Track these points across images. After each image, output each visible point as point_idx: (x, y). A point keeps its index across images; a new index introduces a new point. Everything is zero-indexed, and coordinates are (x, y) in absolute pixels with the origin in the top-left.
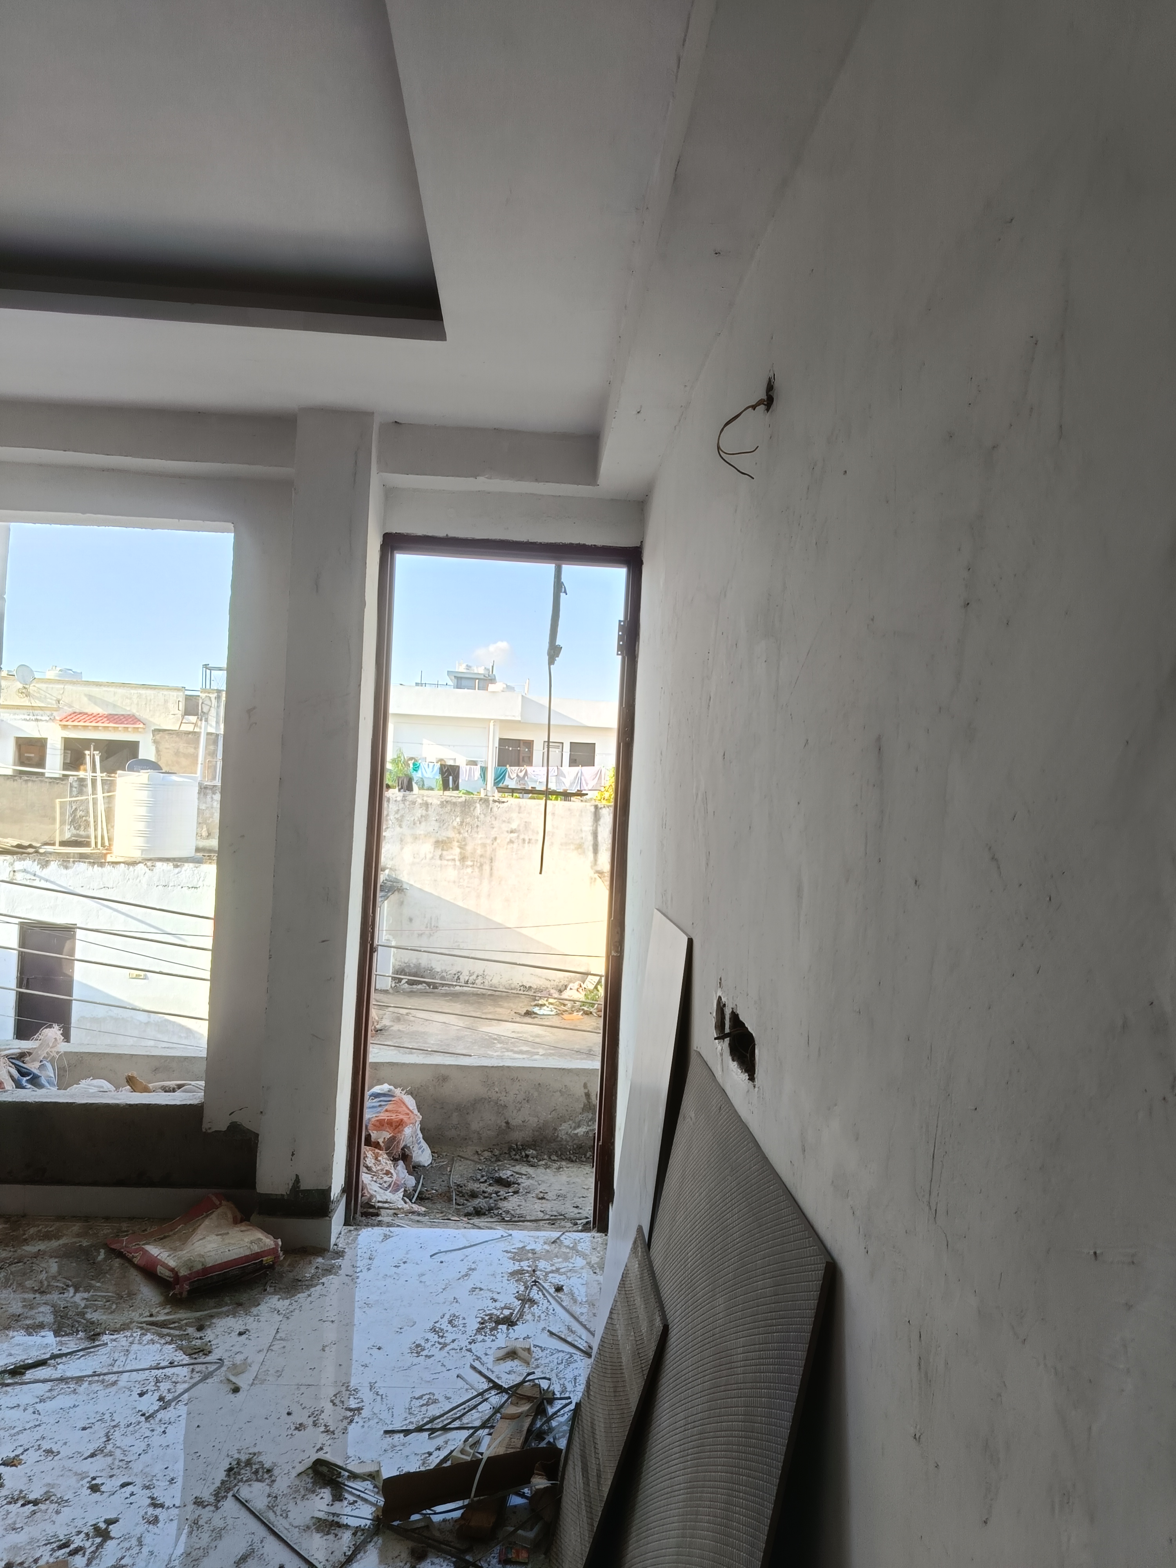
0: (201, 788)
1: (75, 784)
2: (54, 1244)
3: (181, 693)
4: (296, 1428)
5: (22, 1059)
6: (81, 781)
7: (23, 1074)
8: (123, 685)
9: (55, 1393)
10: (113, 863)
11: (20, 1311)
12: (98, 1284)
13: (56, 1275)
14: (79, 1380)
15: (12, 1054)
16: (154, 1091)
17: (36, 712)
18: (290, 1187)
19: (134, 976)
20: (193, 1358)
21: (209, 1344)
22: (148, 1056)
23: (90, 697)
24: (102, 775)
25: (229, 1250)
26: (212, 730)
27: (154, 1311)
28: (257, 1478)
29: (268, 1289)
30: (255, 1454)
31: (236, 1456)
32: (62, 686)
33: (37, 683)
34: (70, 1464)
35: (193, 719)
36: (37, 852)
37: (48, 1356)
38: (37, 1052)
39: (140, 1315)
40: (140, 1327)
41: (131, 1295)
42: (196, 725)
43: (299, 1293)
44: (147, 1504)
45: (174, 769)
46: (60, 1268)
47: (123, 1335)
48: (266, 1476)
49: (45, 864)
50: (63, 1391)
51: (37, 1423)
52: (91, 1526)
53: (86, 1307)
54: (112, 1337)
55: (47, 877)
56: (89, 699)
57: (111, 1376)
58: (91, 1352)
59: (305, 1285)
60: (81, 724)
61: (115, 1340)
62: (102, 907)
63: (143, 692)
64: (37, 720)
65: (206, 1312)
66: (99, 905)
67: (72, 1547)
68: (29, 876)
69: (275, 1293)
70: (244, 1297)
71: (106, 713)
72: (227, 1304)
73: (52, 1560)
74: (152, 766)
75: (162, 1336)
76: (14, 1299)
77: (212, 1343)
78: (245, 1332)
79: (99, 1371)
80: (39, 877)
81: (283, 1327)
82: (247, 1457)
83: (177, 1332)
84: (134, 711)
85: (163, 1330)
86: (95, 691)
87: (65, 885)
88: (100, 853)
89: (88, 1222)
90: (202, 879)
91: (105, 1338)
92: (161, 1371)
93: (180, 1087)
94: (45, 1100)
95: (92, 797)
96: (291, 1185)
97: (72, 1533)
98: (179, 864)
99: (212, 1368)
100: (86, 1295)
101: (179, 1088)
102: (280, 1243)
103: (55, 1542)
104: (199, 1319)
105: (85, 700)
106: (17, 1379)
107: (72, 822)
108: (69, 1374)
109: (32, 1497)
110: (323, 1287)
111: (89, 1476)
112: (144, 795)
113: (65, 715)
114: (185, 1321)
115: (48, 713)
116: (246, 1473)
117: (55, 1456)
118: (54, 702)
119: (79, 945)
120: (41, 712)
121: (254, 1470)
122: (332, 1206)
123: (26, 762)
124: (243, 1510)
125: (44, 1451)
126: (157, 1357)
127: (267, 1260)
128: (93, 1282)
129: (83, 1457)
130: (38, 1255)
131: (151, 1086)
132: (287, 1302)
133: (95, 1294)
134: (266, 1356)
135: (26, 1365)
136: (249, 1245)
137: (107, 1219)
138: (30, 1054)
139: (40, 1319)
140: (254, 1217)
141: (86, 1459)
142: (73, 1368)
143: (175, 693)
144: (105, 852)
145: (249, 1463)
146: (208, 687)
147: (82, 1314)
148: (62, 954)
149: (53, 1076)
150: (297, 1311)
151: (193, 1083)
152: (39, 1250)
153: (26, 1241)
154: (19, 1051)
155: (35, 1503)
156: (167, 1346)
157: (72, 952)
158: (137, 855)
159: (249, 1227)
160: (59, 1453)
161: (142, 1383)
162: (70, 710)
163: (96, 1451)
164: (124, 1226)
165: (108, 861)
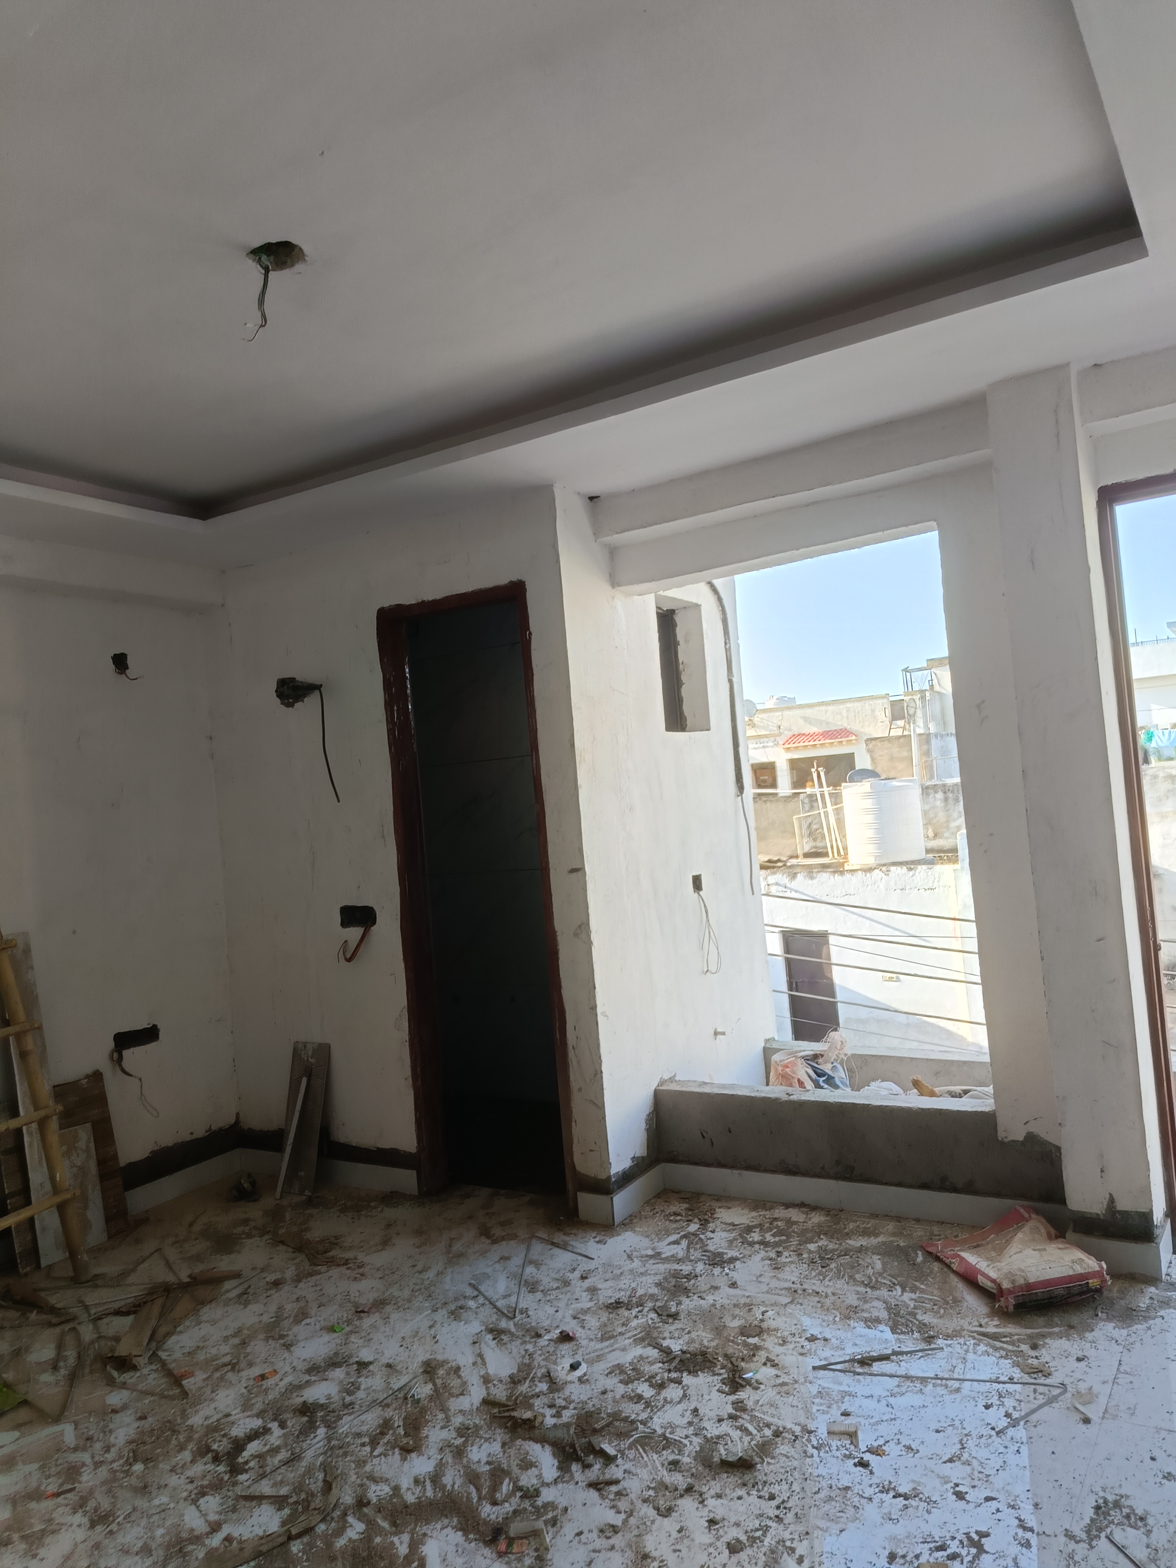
0: (922, 789)
1: (806, 801)
2: (874, 1241)
3: (885, 701)
4: (1164, 1477)
5: (816, 1061)
6: (812, 798)
7: (819, 1075)
8: (834, 702)
9: (903, 1389)
10: (851, 871)
11: (855, 1303)
12: (922, 1286)
13: (881, 1271)
14: (924, 1380)
15: (807, 1056)
16: (941, 1096)
17: (763, 740)
18: (1105, 1206)
19: (887, 979)
20: (1032, 1378)
21: (1047, 1365)
22: (927, 1060)
23: (805, 719)
24: (829, 789)
25: (1050, 1268)
26: (922, 731)
27: (983, 1322)
28: (1130, 1523)
29: (1100, 1314)
30: (1122, 1497)
31: (1101, 1494)
32: (781, 713)
33: (759, 713)
34: (930, 1464)
35: (901, 723)
36: (785, 865)
37: (889, 1351)
38: (828, 1055)
39: (970, 1323)
40: (972, 1336)
41: (956, 1301)
42: (904, 728)
43: (1136, 1324)
44: (1016, 1524)
45: (892, 775)
46: (884, 1264)
47: (956, 1342)
48: (1140, 1524)
49: (794, 876)
50: (910, 1389)
51: (893, 1417)
52: (964, 1534)
53: (915, 1308)
54: (946, 1342)
55: (795, 888)
56: (805, 721)
57: (952, 1382)
58: (929, 1354)
59: (1142, 1316)
60: (802, 744)
61: (950, 1346)
62: (847, 913)
63: (850, 705)
64: (764, 747)
65: (1037, 1331)
66: (845, 912)
67: (949, 1551)
68: (781, 889)
69: (1109, 1319)
70: (1075, 1319)
71: (821, 731)
72: (1057, 1325)
73: (932, 1560)
74: (871, 774)
75: (996, 1349)
76: (848, 1290)
77: (1050, 1364)
78: (1084, 1359)
79: (941, 1375)
80: (789, 888)
81: (1125, 1359)
82: (1114, 1497)
83: (1010, 1348)
84: (845, 724)
85: (995, 1342)
86: (808, 712)
87: (812, 895)
88: (837, 863)
89: (900, 1222)
90: (937, 880)
91: (940, 1342)
92: (1001, 1385)
93: (966, 1092)
94: (843, 1101)
95: (823, 810)
96: (1105, 1204)
97: (945, 1537)
98: (912, 867)
99: (1056, 1392)
100: (913, 1296)
101: (965, 1094)
102: (1105, 1266)
103: (932, 1542)
104: (1030, 1337)
105: (801, 722)
106: (866, 1369)
107: (810, 835)
108: (912, 1373)
109: (902, 1490)
110: (1162, 1321)
111: (951, 1482)
112: (869, 803)
113: (786, 739)
114: (1016, 1337)
115: (773, 739)
116: (1116, 1515)
117: (915, 1453)
118: (776, 729)
119: (833, 950)
120: (766, 739)
121: (1124, 1514)
122: (1157, 1232)
123: (763, 784)
124: (1121, 1556)
125: (904, 1446)
126: (995, 1370)
127: (1094, 1283)
128: (917, 1284)
129: (942, 1461)
130: (861, 1249)
131: (936, 1090)
132: (1124, 1332)
133: (921, 1295)
134: (1112, 1389)
135: (870, 1356)
136: (1071, 1265)
137: (918, 1220)
138: (822, 1056)
139: (875, 1313)
140: (1070, 1235)
141: (945, 1462)
142: (917, 1367)
143: (880, 701)
144: (841, 861)
145: (1117, 1505)
146: (910, 689)
147: (914, 1315)
148: (821, 958)
149: (844, 1077)
150: (1138, 1344)
151: (979, 1089)
152: (861, 1245)
153: (848, 1235)
154: (812, 1053)
155: (906, 1497)
156: (1003, 1360)
157: (829, 958)
158: (871, 861)
159: (1067, 1245)
160: (918, 1451)
161: (985, 1395)
162: (790, 734)
163: (953, 1457)
164: (936, 1229)
165: (846, 869)
